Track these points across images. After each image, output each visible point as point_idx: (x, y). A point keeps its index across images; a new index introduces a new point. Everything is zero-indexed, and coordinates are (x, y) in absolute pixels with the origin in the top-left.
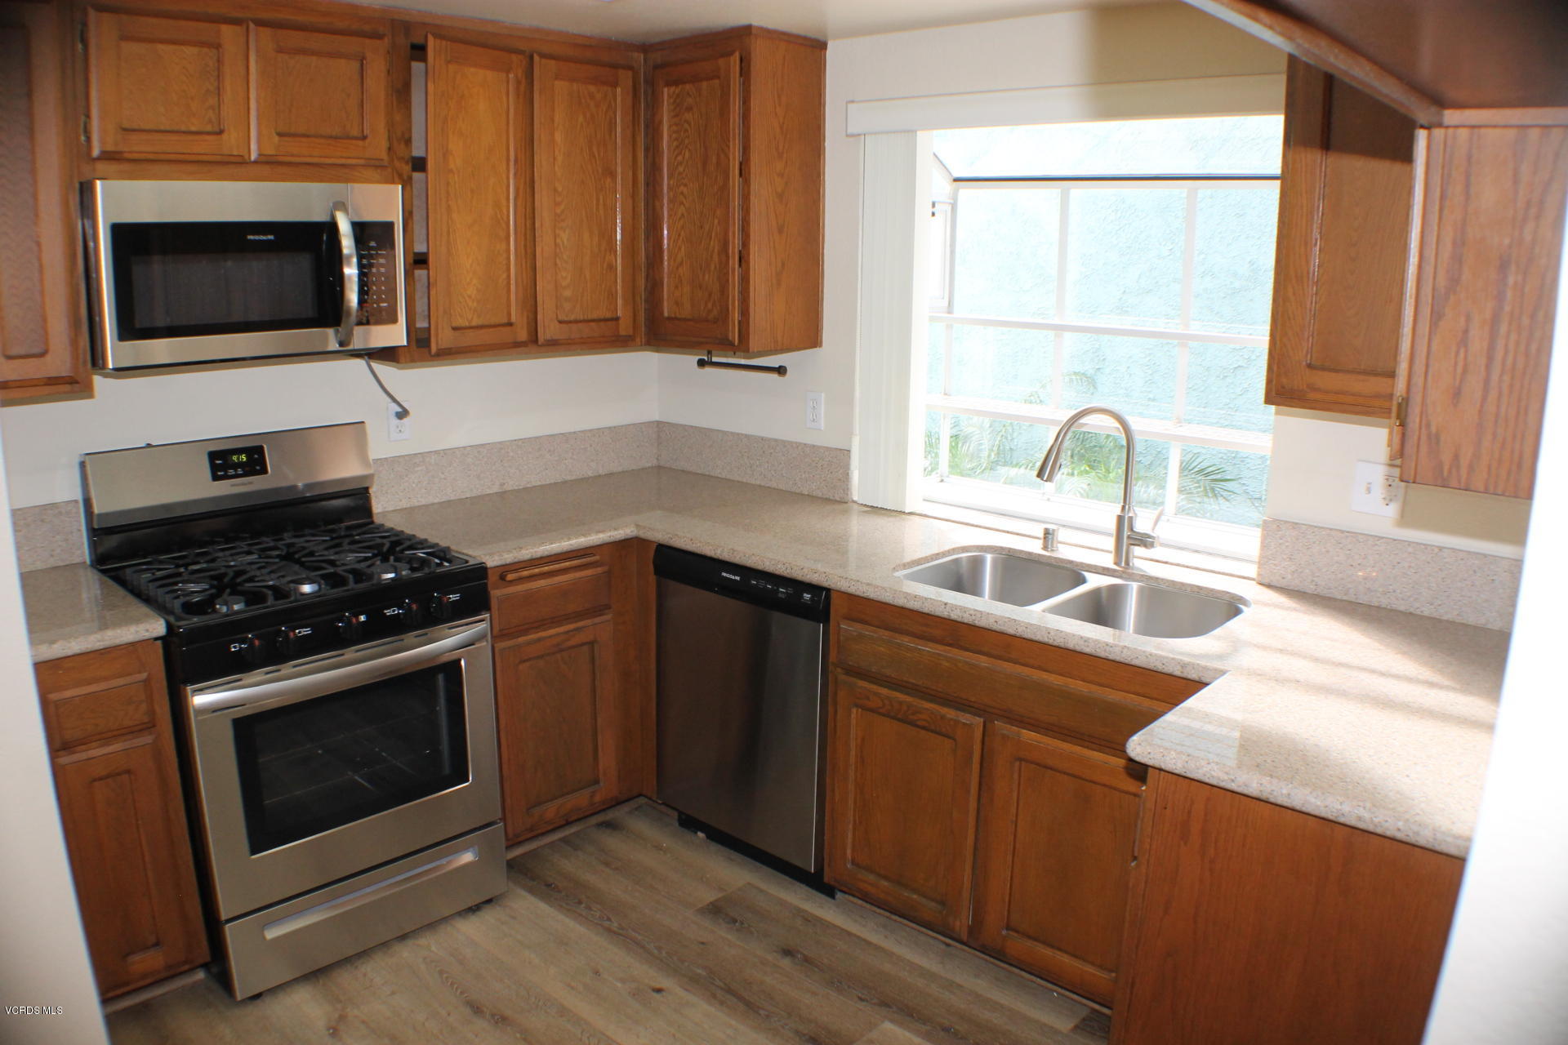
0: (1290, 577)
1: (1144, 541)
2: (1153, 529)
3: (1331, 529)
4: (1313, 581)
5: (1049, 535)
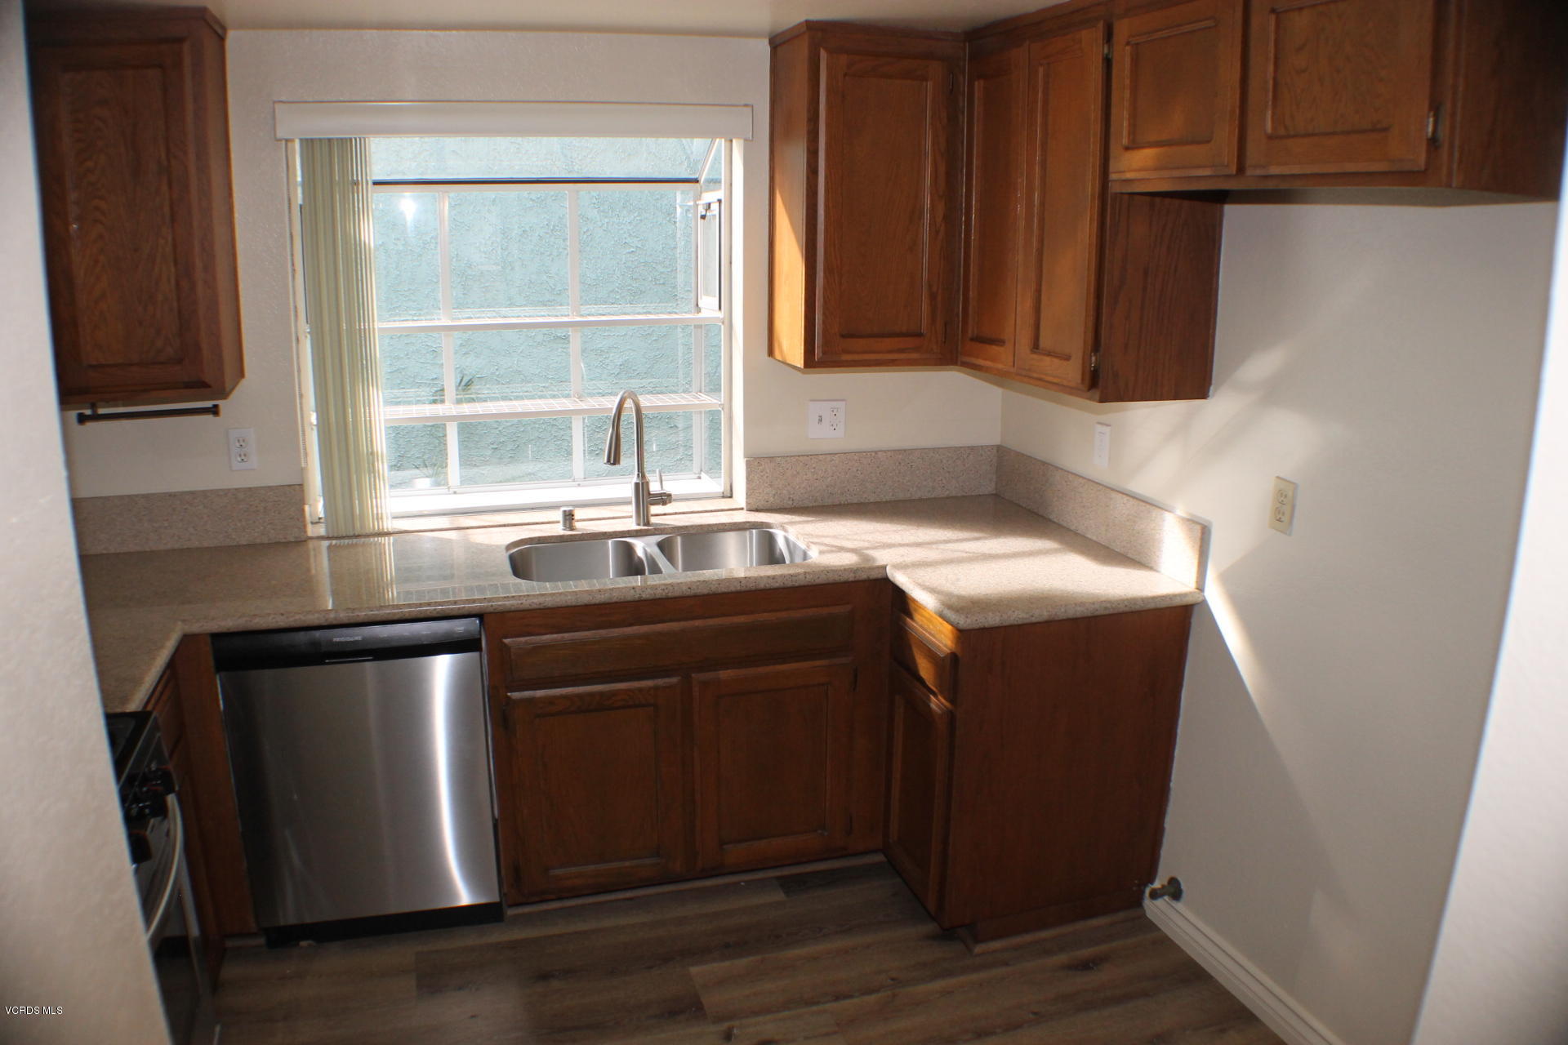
0: (772, 499)
1: (664, 499)
2: (662, 487)
3: (799, 456)
4: (789, 498)
5: (569, 517)
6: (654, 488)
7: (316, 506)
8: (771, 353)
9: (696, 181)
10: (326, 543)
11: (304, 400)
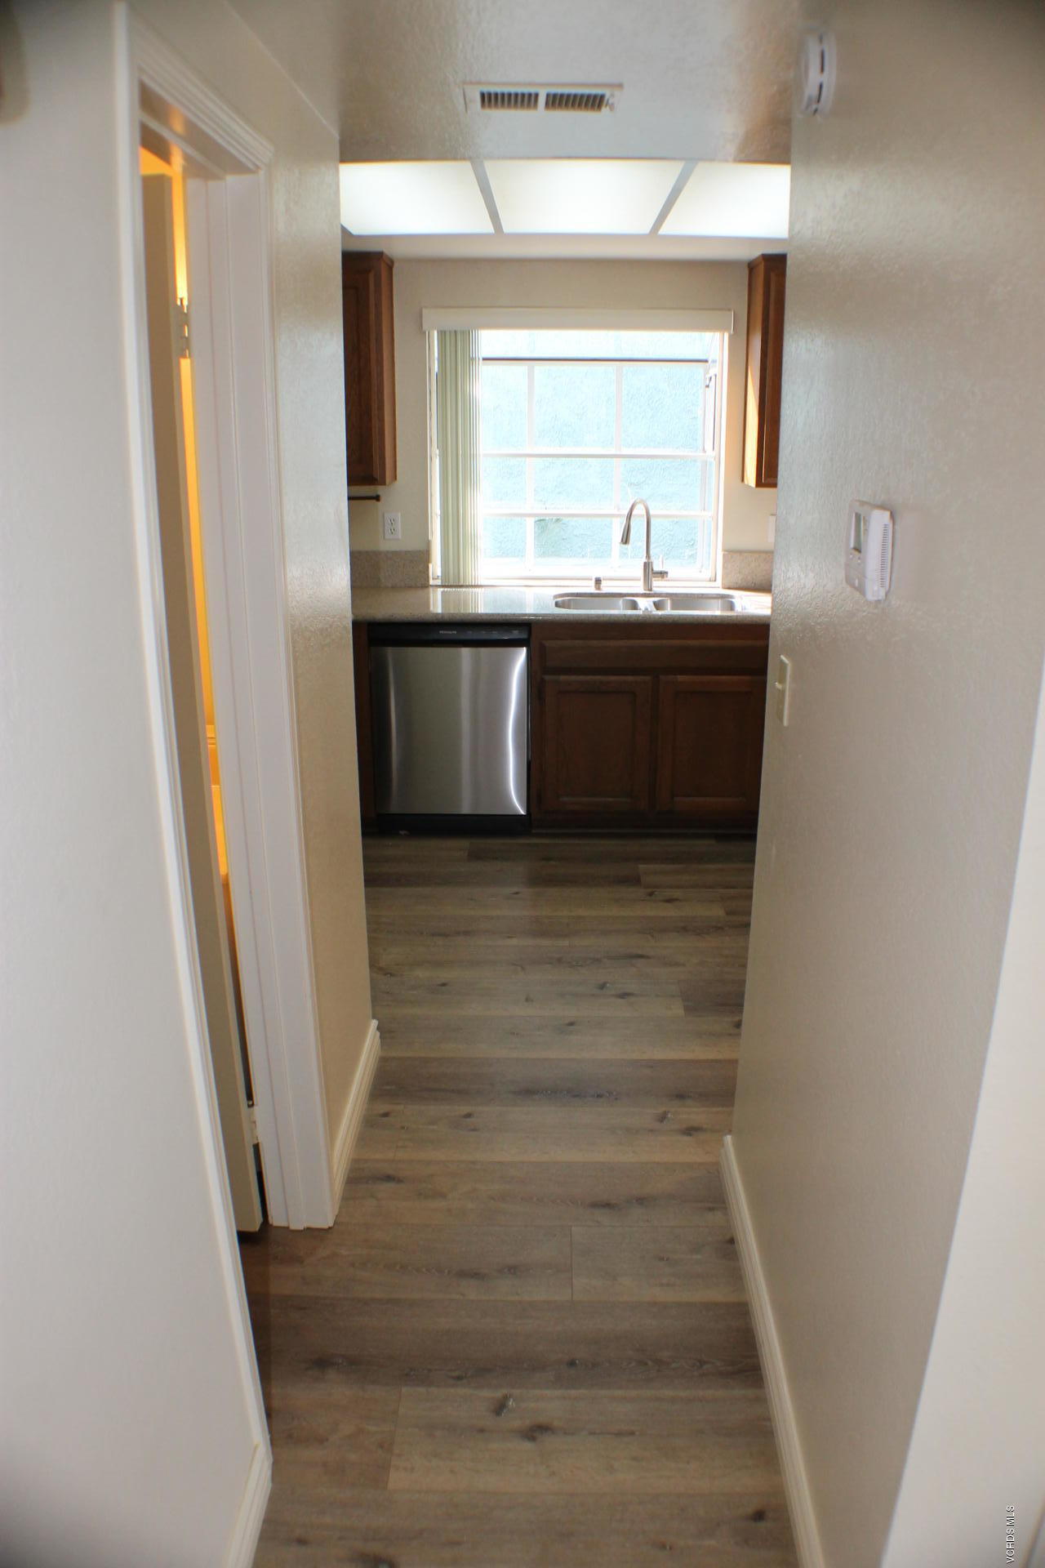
0: (734, 581)
1: (661, 574)
2: (661, 567)
3: (760, 553)
4: (753, 582)
5: (598, 581)
6: (657, 567)
7: (436, 568)
8: (743, 480)
9: (706, 361)
10: (440, 590)
11: (433, 497)
